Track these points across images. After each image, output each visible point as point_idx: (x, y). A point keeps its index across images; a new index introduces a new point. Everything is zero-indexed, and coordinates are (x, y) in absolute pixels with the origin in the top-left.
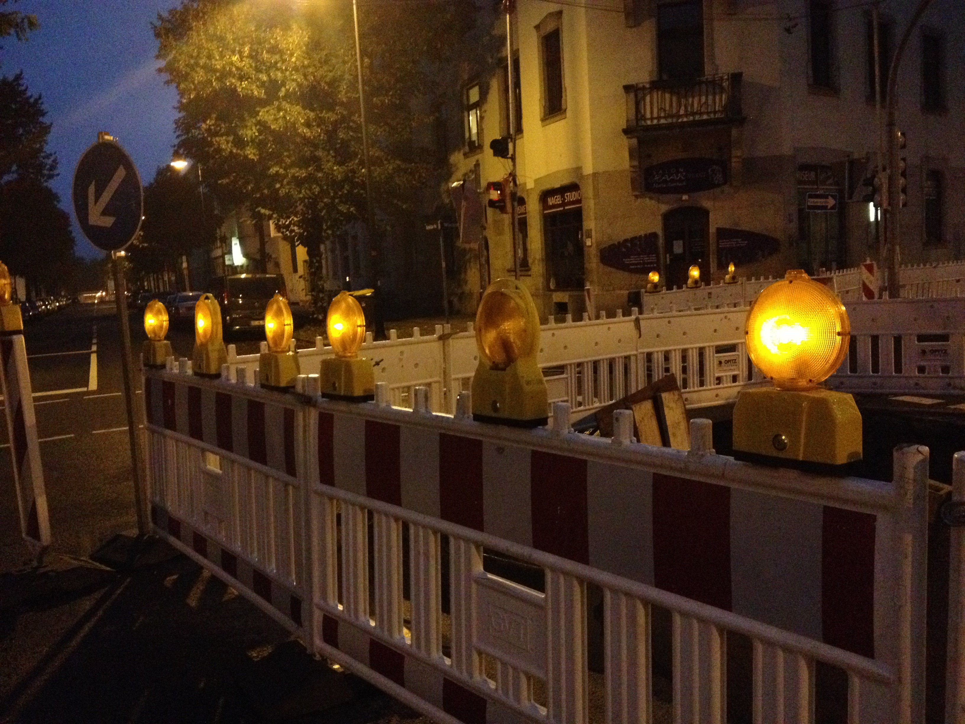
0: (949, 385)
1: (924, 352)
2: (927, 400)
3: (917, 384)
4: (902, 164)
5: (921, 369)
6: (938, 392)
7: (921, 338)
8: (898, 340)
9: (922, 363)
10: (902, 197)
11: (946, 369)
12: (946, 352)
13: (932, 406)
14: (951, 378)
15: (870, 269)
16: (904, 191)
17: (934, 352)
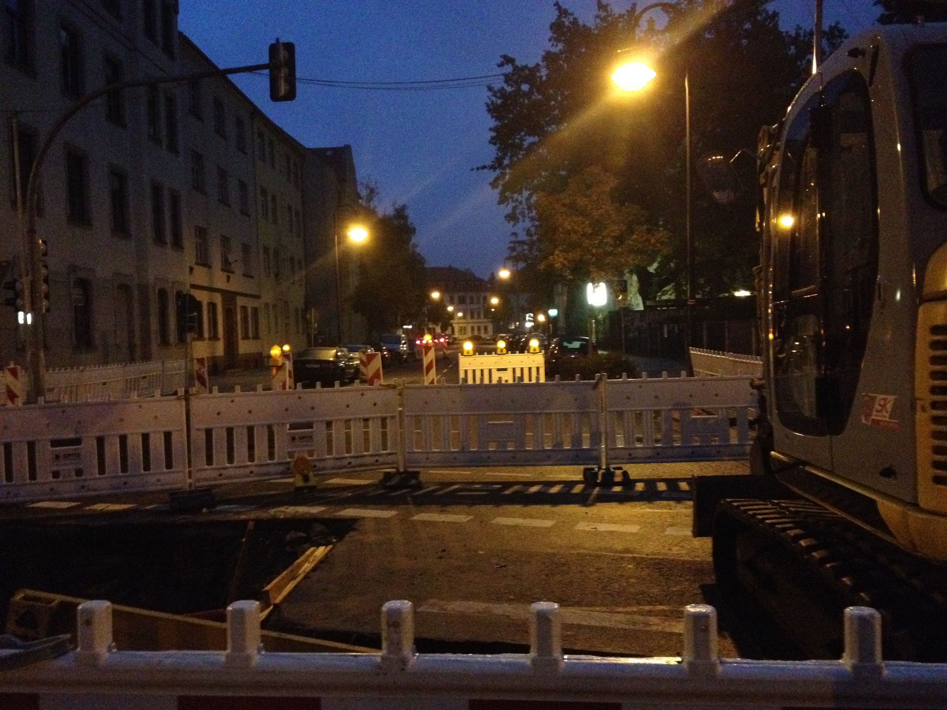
0: (83, 487)
1: (57, 457)
2: (65, 503)
3: (52, 489)
4: (44, 271)
5: (56, 474)
6: (74, 495)
7: (55, 443)
8: (31, 446)
9: (55, 468)
10: (45, 303)
11: (79, 472)
12: (79, 455)
13: (69, 508)
14: (85, 480)
15: (14, 372)
16: (47, 296)
17: (67, 456)
